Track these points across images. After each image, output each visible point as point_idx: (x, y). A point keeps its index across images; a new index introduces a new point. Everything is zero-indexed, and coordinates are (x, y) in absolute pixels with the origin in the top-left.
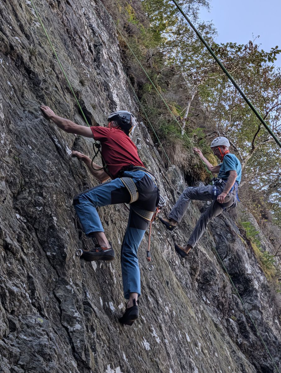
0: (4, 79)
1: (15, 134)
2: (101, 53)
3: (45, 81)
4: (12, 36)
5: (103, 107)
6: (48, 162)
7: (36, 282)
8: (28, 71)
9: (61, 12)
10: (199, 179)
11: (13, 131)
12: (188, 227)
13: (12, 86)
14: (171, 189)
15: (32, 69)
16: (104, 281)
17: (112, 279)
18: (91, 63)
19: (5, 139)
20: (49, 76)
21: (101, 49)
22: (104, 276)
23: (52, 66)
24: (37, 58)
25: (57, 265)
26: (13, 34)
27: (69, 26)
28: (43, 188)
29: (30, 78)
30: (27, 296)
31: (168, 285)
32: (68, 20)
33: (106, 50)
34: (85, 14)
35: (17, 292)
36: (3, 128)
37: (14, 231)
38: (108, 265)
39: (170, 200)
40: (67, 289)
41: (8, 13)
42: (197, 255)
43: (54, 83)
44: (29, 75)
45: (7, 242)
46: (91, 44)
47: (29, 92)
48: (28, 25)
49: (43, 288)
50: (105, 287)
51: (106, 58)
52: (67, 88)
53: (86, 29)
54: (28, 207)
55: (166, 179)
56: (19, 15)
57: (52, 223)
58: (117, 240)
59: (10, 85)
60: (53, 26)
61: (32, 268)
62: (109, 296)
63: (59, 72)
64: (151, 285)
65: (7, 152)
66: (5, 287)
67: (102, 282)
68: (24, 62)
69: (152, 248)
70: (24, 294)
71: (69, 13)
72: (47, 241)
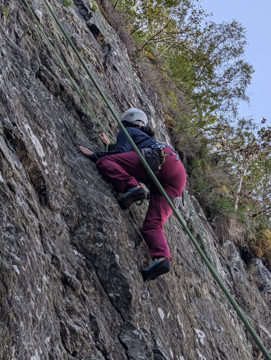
0: (55, 115)
1: (69, 166)
2: (150, 121)
3: (98, 125)
4: (62, 78)
6: (106, 198)
7: (100, 323)
8: (80, 114)
9: (108, 77)
10: (256, 256)
11: (68, 163)
12: (248, 304)
14: (227, 265)
15: (84, 111)
16: (173, 334)
17: (181, 333)
19: (59, 170)
20: (102, 122)
22: (172, 328)
23: (104, 114)
24: (88, 101)
25: (121, 307)
26: (62, 76)
27: (116, 92)
28: (102, 223)
29: (82, 121)
30: (90, 337)
31: (237, 352)
32: (115, 86)
33: (154, 120)
35: (79, 330)
36: (57, 157)
37: (73, 266)
38: (175, 316)
39: (227, 275)
40: (134, 334)
42: (259, 335)
43: (107, 129)
44: (81, 117)
45: (66, 275)
47: (82, 133)
48: (78, 73)
49: (107, 331)
50: (175, 340)
51: (154, 127)
53: (133, 96)
54: (87, 242)
55: (221, 255)
56: (68, 60)
57: (114, 261)
58: (182, 296)
59: (62, 123)
61: (94, 308)
62: (179, 350)
63: (112, 121)
64: (220, 347)
65: (61, 183)
66: (65, 324)
67: (171, 334)
68: (75, 104)
69: (218, 309)
70: (87, 334)
71: (116, 79)
72: (109, 281)
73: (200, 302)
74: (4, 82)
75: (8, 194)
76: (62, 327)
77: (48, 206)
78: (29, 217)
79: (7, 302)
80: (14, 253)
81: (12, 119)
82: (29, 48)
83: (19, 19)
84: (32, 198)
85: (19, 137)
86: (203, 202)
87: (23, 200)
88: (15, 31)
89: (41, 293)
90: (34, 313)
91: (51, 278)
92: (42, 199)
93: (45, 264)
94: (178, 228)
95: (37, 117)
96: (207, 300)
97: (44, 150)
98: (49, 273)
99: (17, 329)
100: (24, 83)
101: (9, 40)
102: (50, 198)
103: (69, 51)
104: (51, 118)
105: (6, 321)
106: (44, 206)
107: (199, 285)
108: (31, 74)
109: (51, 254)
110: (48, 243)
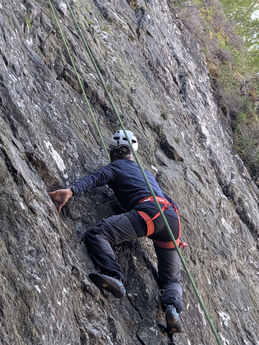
0: (78, 117)
2: (187, 84)
3: (122, 117)
4: (86, 73)
5: (191, 141)
7: (117, 324)
8: (104, 107)
9: (142, 43)
11: (89, 170)
13: (87, 124)
15: (108, 105)
16: (192, 323)
17: (201, 321)
18: (176, 95)
20: (127, 112)
21: (187, 79)
22: (192, 318)
23: (130, 101)
24: (113, 94)
25: (139, 306)
26: (87, 71)
27: (151, 59)
29: (106, 115)
30: (108, 339)
32: (149, 52)
33: (193, 81)
34: (168, 44)
35: (97, 334)
36: (78, 167)
38: (196, 306)
40: (152, 331)
41: (82, 50)
43: (132, 119)
44: (105, 112)
45: (85, 283)
46: (176, 76)
47: (106, 129)
48: (104, 60)
49: (125, 331)
50: (194, 329)
51: (192, 89)
52: (147, 123)
53: (169, 59)
56: (93, 50)
57: (132, 263)
58: (207, 280)
59: (85, 123)
60: (133, 59)
61: (113, 310)
62: (198, 339)
63: (138, 107)
64: (247, 327)
66: (84, 330)
67: (190, 324)
68: (99, 99)
69: (247, 288)
70: (105, 336)
71: (151, 45)
72: (128, 282)
73: (226, 284)
74: (25, 106)
75: (29, 220)
76: (81, 333)
77: (70, 217)
78: (49, 235)
79: (30, 320)
80: (35, 274)
81: (34, 142)
82: (53, 49)
83: (42, 22)
84: (53, 214)
85: (39, 159)
86: (247, 160)
87: (44, 220)
88: (38, 35)
89: (61, 305)
90: (54, 325)
91: (71, 288)
92: (64, 211)
93: (65, 277)
94: (205, 211)
95: (57, 131)
96: (235, 280)
97: (65, 163)
98: (69, 284)
99: (40, 342)
100: (46, 97)
101: (31, 54)
102: (71, 209)
103: (95, 38)
104: (71, 129)
105: (29, 337)
106: (66, 216)
107: (226, 267)
108: (52, 87)
109: (71, 265)
110: (68, 255)
